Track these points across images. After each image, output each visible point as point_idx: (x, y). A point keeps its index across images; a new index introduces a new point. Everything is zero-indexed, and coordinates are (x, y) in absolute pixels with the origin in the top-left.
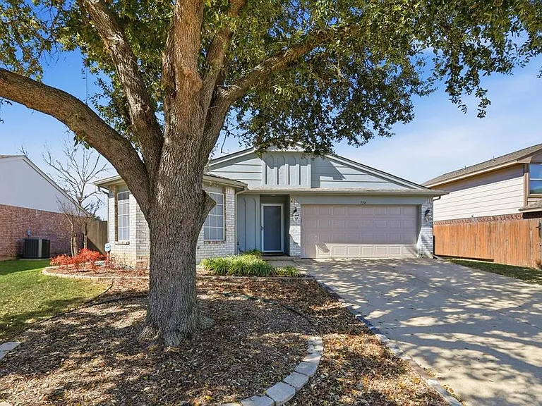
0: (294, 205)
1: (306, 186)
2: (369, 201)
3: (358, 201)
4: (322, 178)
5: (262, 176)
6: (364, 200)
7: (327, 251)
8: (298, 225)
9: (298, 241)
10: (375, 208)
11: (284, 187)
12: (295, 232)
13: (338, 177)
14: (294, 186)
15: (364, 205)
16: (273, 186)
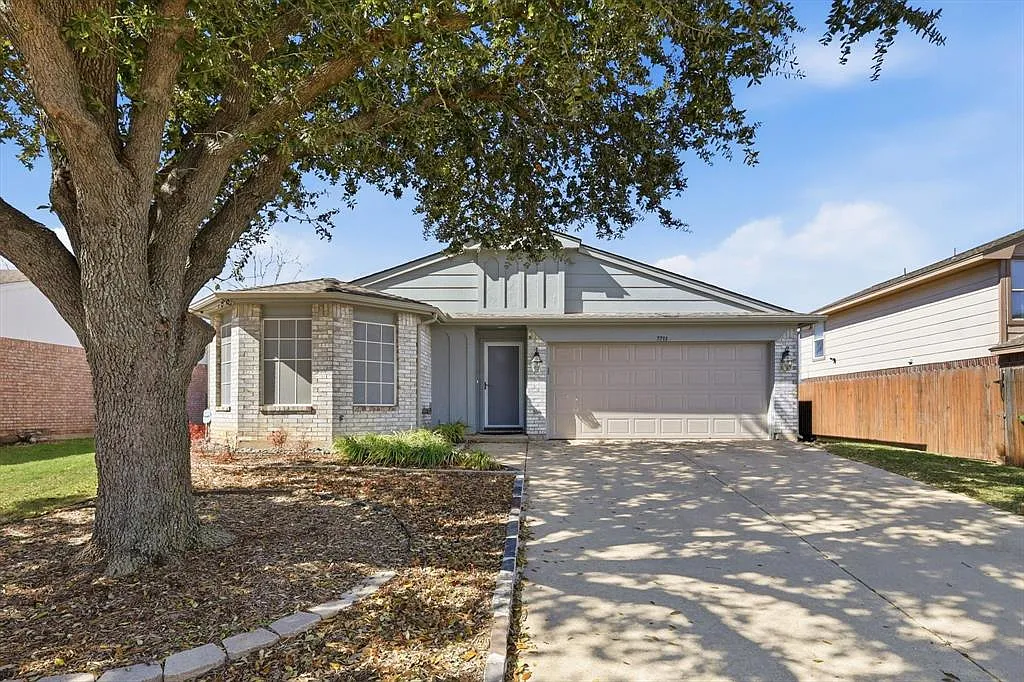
0: (535, 343)
1: (556, 309)
2: (673, 335)
3: (652, 335)
4: (585, 295)
5: (477, 294)
6: (662, 333)
7: (596, 425)
8: (541, 379)
9: (542, 408)
10: (686, 348)
11: (516, 311)
12: (536, 392)
13: (617, 292)
14: (534, 311)
15: (663, 342)
16: (496, 311)
